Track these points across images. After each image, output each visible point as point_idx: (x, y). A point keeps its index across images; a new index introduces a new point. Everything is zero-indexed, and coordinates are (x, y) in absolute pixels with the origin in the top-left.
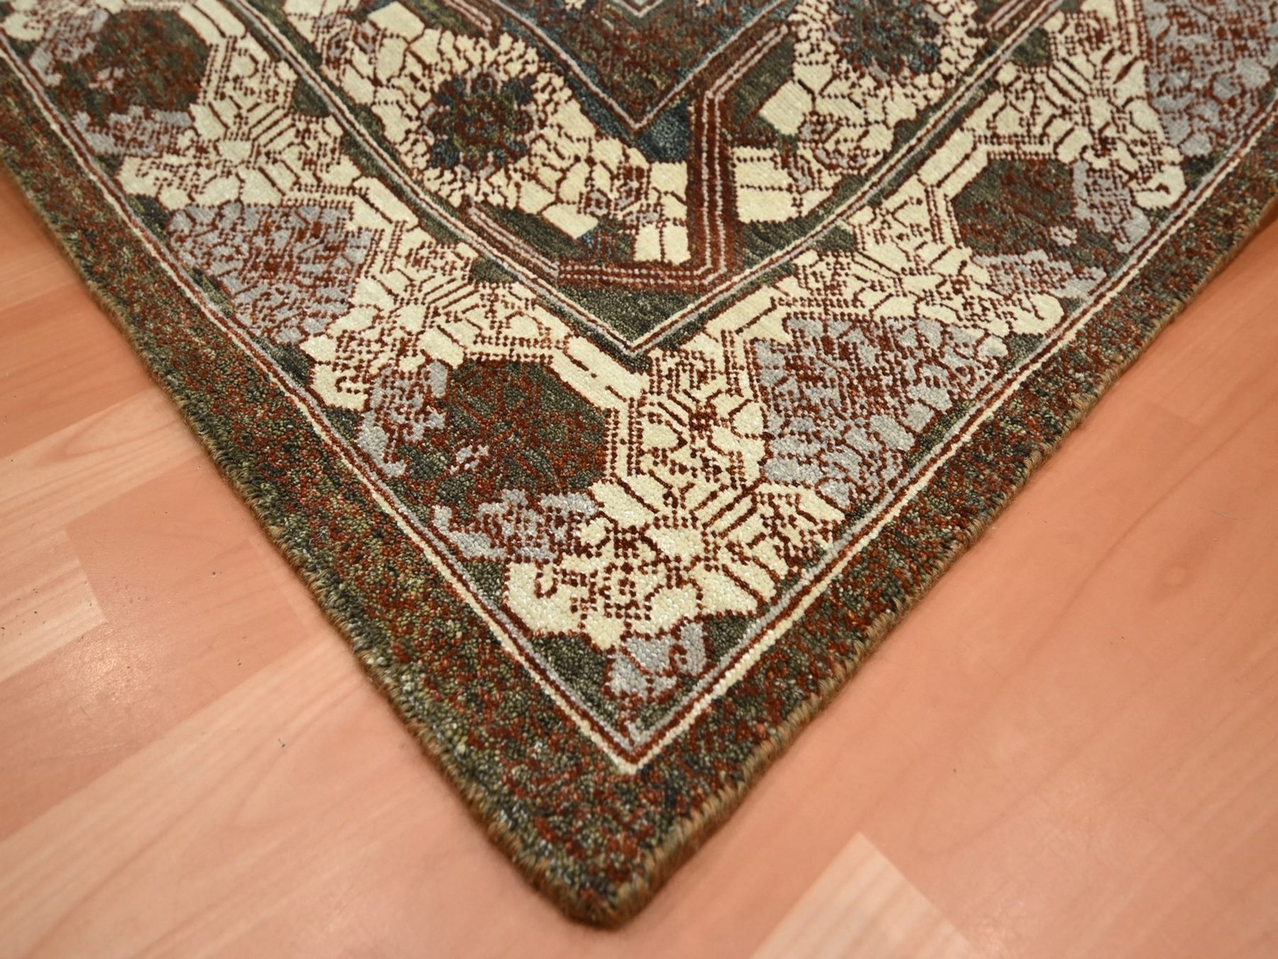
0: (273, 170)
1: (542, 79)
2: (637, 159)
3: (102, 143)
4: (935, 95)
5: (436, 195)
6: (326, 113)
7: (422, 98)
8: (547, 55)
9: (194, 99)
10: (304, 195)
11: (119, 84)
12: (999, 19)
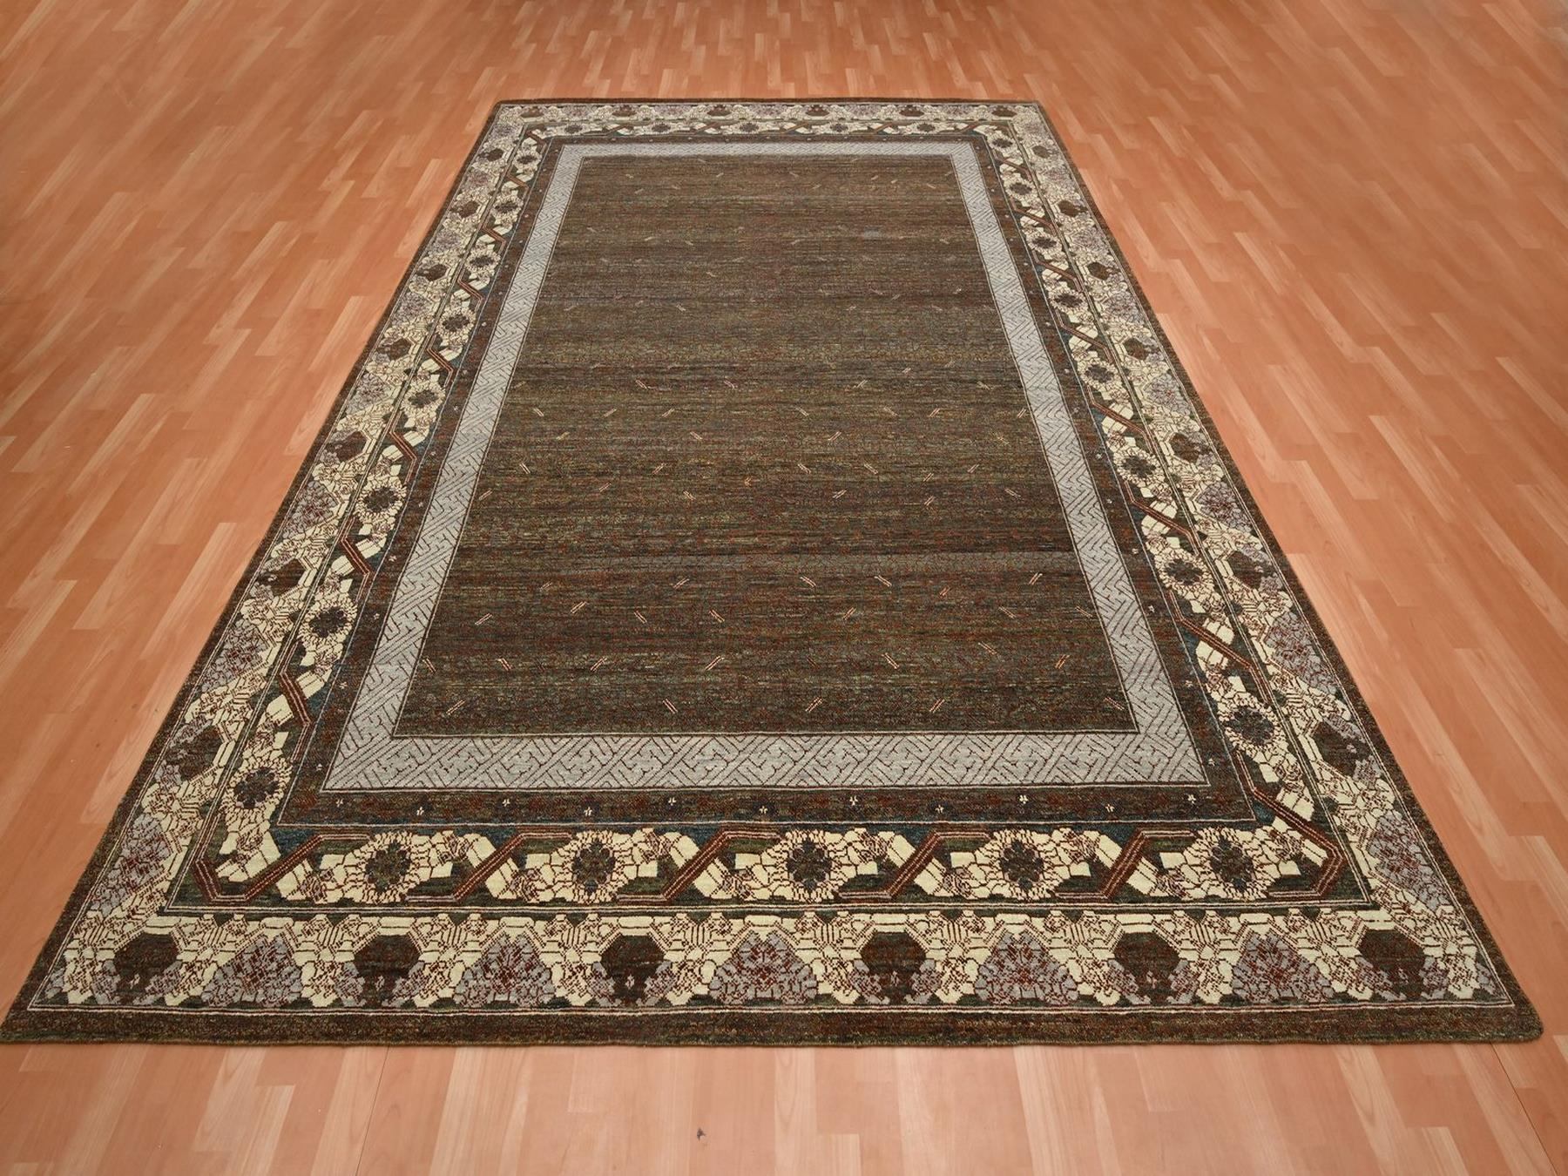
0: (1223, 946)
1: (1223, 833)
2: (1269, 829)
3: (1185, 999)
4: (1282, 733)
5: (1257, 900)
6: (1204, 912)
7: (1213, 875)
8: (1214, 825)
9: (1176, 954)
10: (1240, 944)
11: (1155, 976)
12: (1264, 697)
